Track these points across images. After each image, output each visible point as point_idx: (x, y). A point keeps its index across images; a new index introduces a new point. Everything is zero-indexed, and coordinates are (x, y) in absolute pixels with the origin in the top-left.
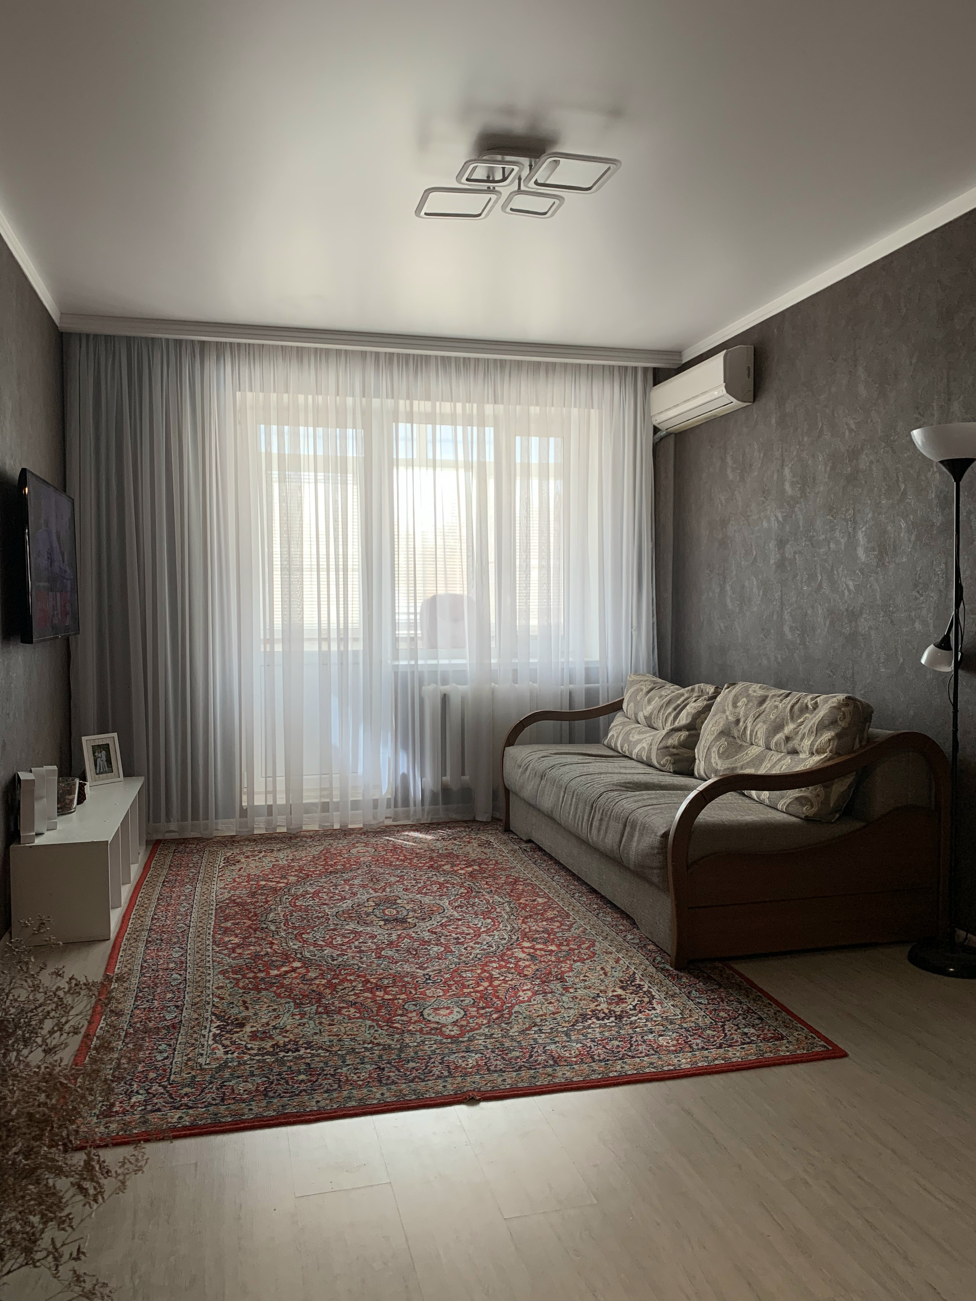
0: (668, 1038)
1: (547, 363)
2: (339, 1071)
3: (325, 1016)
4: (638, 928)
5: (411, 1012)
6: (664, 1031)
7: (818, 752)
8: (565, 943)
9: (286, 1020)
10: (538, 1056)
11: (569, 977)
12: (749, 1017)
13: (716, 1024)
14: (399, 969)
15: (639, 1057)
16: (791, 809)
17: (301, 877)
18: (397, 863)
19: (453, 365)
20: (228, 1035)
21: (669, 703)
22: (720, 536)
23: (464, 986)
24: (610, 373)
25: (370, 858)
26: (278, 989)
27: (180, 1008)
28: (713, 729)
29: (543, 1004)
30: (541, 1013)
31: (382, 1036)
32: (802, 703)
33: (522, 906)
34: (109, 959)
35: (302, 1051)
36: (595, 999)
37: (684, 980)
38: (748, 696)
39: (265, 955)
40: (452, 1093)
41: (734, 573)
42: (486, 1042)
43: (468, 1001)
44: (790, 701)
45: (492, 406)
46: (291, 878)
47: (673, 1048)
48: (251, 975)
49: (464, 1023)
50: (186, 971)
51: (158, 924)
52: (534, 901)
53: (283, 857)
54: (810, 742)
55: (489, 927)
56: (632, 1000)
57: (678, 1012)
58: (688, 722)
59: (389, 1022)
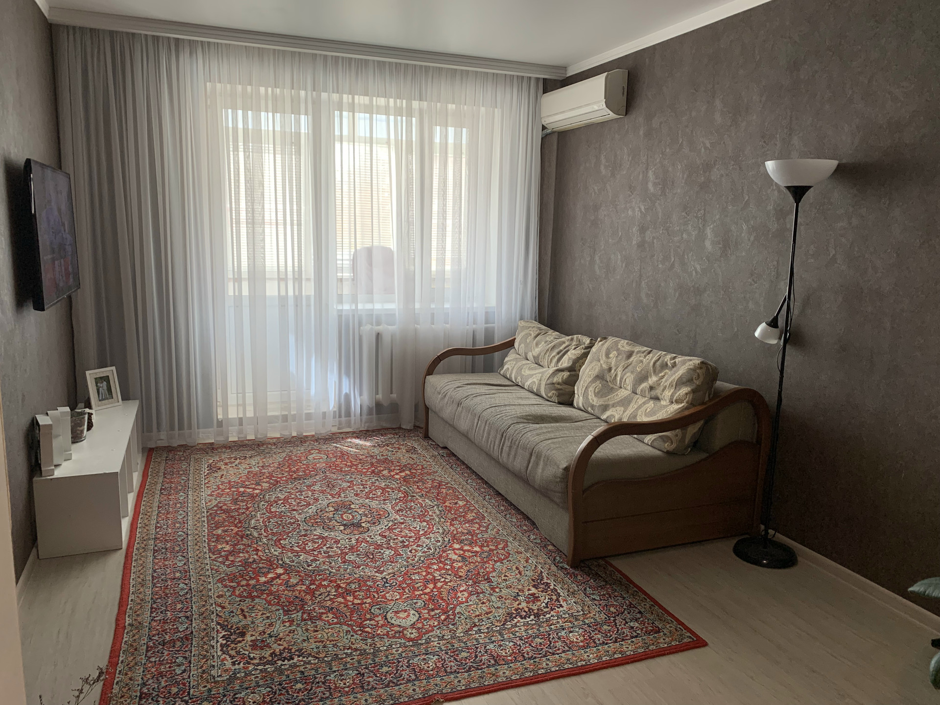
0: (576, 634)
1: (462, 70)
2: (328, 678)
3: (309, 623)
4: (538, 529)
5: (378, 616)
6: (572, 627)
7: (677, 402)
8: (485, 544)
9: (279, 629)
10: (482, 656)
11: (494, 577)
12: (632, 611)
13: (609, 619)
14: (362, 573)
15: (558, 654)
16: (655, 444)
17: (271, 484)
18: (346, 469)
19: (387, 67)
20: (232, 645)
21: (553, 348)
22: (592, 218)
23: (415, 589)
24: (511, 80)
25: (324, 465)
26: (268, 596)
27: (190, 619)
28: (590, 373)
29: (478, 604)
30: (477, 613)
31: (357, 641)
32: (663, 361)
33: (448, 509)
34: (124, 569)
35: (296, 659)
36: (515, 598)
37: (579, 577)
38: (618, 350)
39: (253, 561)
40: (420, 696)
41: (603, 247)
42: (439, 644)
43: (420, 603)
44: (652, 358)
45: (418, 102)
46: (264, 484)
47: (581, 644)
48: (244, 583)
49: (420, 625)
50: (190, 580)
51: (161, 533)
52: (456, 503)
53: (255, 463)
54: (670, 394)
55: (426, 529)
56: (544, 599)
57: (580, 609)
58: (570, 365)
59: (361, 626)
